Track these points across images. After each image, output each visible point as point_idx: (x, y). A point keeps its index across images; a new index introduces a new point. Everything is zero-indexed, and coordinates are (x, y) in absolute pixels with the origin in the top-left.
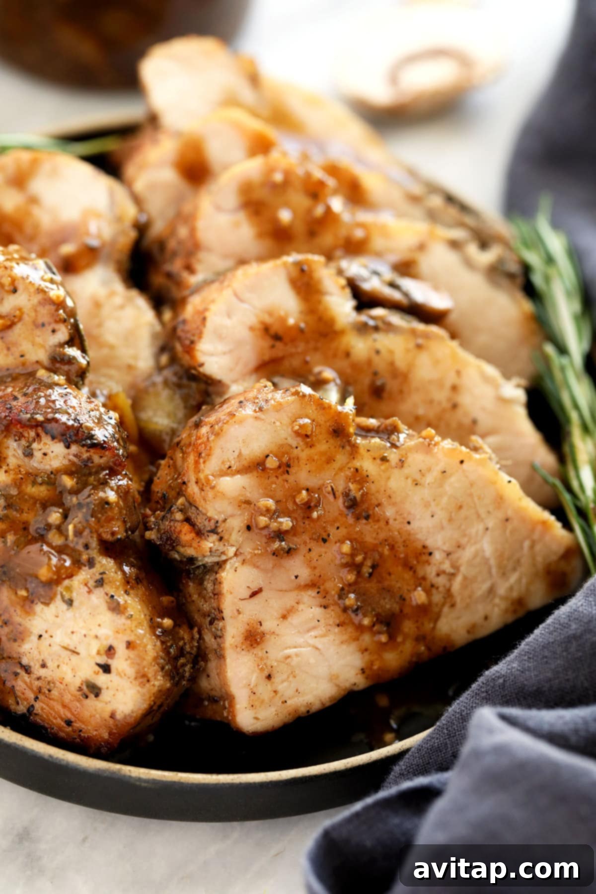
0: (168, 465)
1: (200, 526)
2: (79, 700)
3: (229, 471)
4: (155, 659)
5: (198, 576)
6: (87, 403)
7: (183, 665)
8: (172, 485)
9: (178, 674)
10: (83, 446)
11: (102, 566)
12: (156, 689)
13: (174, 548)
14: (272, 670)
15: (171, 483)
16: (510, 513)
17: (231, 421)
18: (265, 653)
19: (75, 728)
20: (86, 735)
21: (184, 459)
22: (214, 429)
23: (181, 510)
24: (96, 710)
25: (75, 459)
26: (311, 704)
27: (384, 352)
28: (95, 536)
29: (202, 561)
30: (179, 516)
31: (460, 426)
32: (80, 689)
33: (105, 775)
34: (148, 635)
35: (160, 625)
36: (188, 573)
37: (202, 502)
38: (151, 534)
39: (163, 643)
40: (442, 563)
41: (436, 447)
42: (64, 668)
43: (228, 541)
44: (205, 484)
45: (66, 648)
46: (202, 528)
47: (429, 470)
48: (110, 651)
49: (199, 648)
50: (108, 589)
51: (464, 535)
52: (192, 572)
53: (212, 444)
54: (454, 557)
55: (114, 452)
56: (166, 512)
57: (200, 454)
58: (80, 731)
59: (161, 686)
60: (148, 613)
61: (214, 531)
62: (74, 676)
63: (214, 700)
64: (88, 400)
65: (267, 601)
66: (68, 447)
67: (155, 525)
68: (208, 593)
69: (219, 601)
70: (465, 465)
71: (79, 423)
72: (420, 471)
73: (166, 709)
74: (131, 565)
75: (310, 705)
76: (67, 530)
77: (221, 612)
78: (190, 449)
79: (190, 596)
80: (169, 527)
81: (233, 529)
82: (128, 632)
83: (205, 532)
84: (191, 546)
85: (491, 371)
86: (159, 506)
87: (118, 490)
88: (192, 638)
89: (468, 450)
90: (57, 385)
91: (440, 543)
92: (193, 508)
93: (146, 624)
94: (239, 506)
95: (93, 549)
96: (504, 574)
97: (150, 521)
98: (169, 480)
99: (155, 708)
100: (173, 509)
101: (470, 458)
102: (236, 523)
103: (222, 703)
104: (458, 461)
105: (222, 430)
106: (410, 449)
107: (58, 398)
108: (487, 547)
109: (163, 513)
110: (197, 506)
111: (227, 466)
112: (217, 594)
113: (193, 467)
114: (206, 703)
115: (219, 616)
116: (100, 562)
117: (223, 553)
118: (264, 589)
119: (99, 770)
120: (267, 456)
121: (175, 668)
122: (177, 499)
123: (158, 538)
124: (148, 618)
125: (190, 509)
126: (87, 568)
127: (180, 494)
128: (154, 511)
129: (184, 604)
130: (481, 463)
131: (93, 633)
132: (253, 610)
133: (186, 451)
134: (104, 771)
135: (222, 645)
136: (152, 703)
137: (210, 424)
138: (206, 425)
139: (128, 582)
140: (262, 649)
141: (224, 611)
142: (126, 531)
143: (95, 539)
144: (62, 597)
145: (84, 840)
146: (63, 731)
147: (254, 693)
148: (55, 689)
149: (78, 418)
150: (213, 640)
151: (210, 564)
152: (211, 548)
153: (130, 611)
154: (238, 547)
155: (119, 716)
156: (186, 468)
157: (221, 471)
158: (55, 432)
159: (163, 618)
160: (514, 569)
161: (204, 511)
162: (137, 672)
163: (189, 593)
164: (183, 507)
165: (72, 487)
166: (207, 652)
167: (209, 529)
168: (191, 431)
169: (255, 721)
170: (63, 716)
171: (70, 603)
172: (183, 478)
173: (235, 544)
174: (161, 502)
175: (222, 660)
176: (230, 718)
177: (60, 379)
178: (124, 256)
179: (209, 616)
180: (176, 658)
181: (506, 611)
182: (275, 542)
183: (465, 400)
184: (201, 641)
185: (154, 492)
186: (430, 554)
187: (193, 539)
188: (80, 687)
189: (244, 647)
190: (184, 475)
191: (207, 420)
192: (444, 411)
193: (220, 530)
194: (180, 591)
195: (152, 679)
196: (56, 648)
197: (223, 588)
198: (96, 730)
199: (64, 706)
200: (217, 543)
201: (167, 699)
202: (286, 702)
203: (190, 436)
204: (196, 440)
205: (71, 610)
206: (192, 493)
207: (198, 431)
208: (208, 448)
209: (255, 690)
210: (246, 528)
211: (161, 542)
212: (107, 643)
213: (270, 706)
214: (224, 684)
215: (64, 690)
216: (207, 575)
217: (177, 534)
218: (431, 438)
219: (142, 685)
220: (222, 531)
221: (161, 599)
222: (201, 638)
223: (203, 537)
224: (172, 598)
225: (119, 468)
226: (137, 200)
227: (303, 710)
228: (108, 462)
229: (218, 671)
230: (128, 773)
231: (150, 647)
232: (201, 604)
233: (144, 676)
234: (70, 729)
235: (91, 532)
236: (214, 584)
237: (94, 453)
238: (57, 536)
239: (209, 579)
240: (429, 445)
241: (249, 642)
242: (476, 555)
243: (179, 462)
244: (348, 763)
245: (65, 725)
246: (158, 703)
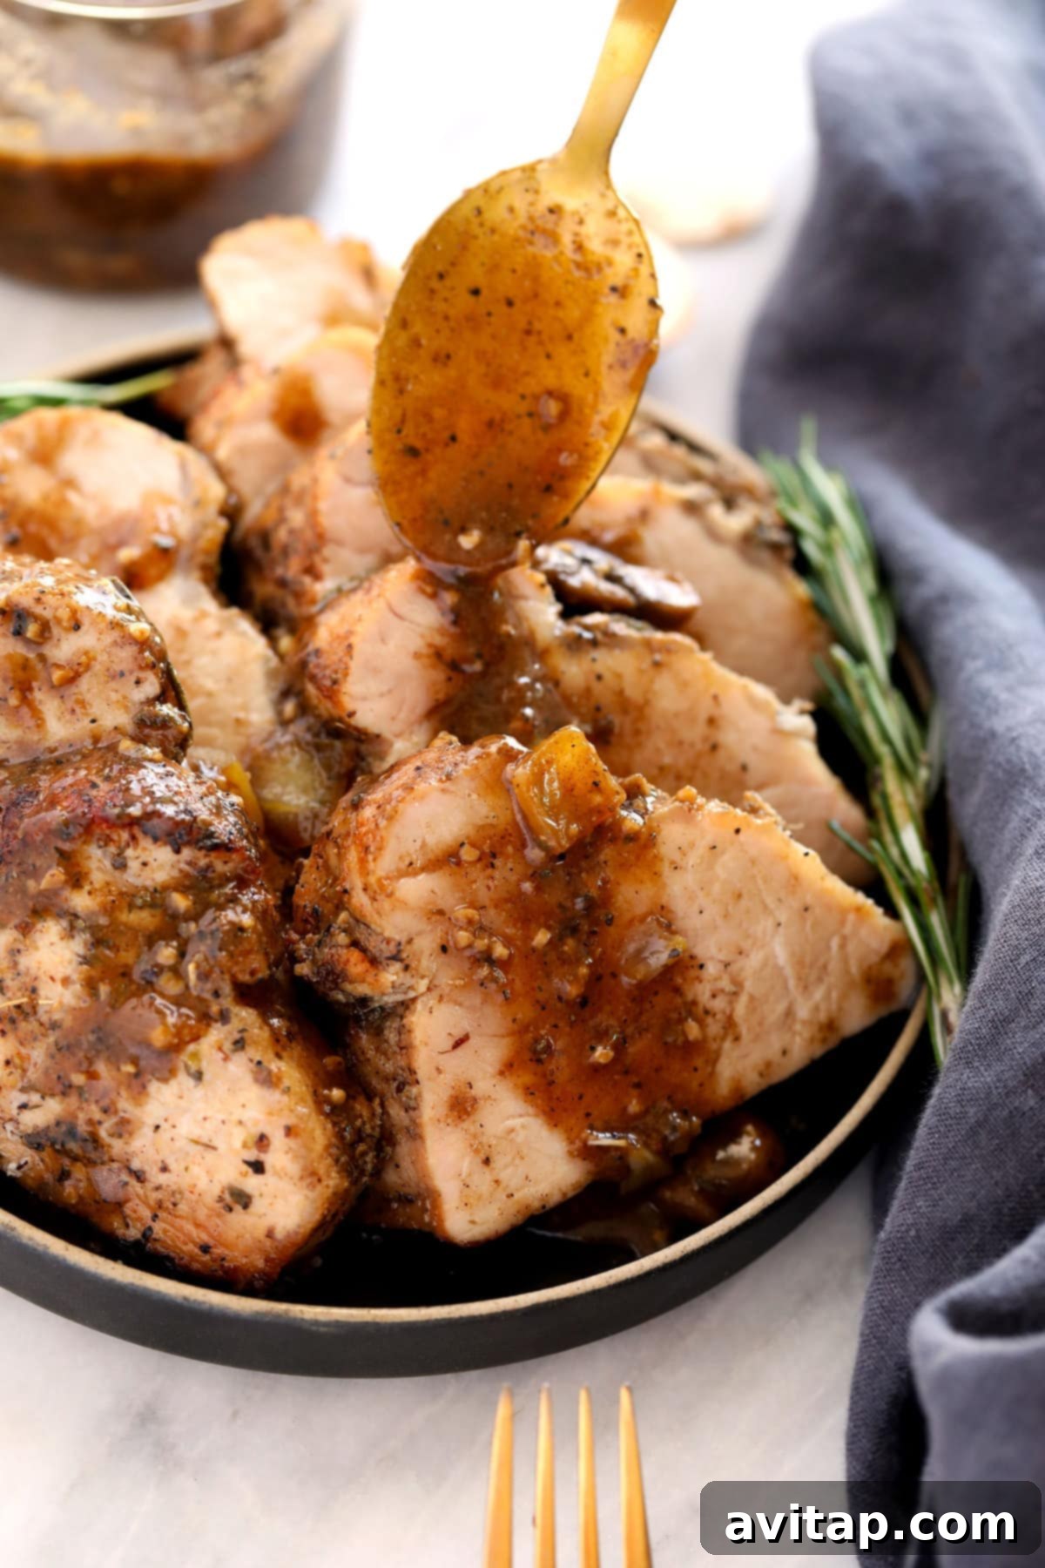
0: (315, 866)
1: (374, 951)
2: (219, 1215)
3: (410, 870)
4: (328, 1147)
5: (373, 1023)
6: (198, 785)
7: (364, 1154)
8: (326, 895)
9: (357, 1167)
10: (200, 849)
11: (242, 1019)
12: (330, 1191)
13: (337, 986)
14: (491, 1152)
15: (325, 892)
16: (809, 900)
17: (408, 798)
18: (479, 1126)
19: (214, 1256)
20: (232, 1265)
21: (340, 856)
22: (384, 810)
23: (345, 931)
24: (244, 1227)
25: (186, 868)
26: (547, 1195)
27: (607, 676)
28: (227, 977)
29: (378, 1001)
30: (342, 938)
31: (724, 775)
32: (221, 1199)
33: (267, 1319)
34: (314, 1115)
35: (328, 1100)
36: (357, 1019)
37: (376, 917)
38: (302, 969)
39: (335, 1124)
40: (716, 979)
41: (700, 812)
42: (195, 1170)
43: (417, 970)
44: (378, 891)
45: (196, 1142)
46: (377, 954)
47: (692, 845)
48: (262, 1141)
49: (382, 1127)
50: (254, 1053)
51: (748, 936)
52: (363, 1018)
53: (384, 833)
54: (734, 968)
55: (243, 854)
56: (322, 934)
57: (366, 849)
58: (223, 1259)
59: (336, 1186)
60: (309, 1083)
61: (396, 957)
62: (211, 1181)
63: (407, 1200)
64: (198, 780)
65: (476, 1052)
66: (177, 851)
67: (307, 954)
68: (390, 1046)
69: (409, 1057)
70: (742, 836)
71: (192, 816)
72: (680, 848)
73: (342, 1218)
74: (280, 1016)
75: (545, 1197)
76: (186, 972)
77: (412, 1072)
78: (349, 841)
79: (363, 1053)
80: (329, 957)
81: (422, 952)
82: (286, 1112)
83: (382, 959)
84: (363, 981)
85: (762, 692)
86: (309, 927)
87: (253, 909)
88: (373, 1115)
89: (745, 814)
90: (151, 760)
91: (713, 951)
92: (362, 926)
93: (309, 1098)
94: (429, 919)
95: (226, 997)
96: (806, 988)
97: (299, 949)
98: (321, 888)
99: (328, 1218)
100: (332, 930)
101: (749, 825)
102: (426, 944)
103: (420, 1203)
104: (732, 831)
105: (396, 812)
106: (663, 818)
107: (156, 780)
108: (781, 953)
109: (317, 937)
110: (367, 922)
111: (407, 862)
112: (405, 1048)
113: (357, 867)
114: (395, 1205)
115: (410, 1078)
116: (237, 1015)
117: (411, 988)
118: (471, 1035)
119: (258, 1313)
120: (462, 845)
121: (352, 1158)
122: (336, 915)
123: (313, 973)
124: (311, 1090)
125: (357, 928)
126: (219, 1025)
127: (340, 906)
128: (303, 934)
129: (354, 1065)
130: (764, 829)
131: (235, 1117)
132: (460, 1066)
133: (343, 845)
134: (266, 1314)
135: (418, 1121)
136: (326, 1212)
137: (375, 803)
138: (369, 804)
139: (278, 1041)
140: (474, 1122)
141: (418, 1071)
142: (270, 967)
143: (228, 982)
144: (187, 1068)
145: (235, 1414)
146: (197, 1261)
147: (468, 1186)
148: (184, 1202)
149: (189, 808)
150: (402, 1113)
151: (390, 1005)
152: (393, 983)
153: (286, 1082)
154: (431, 977)
155: (280, 1234)
156: (346, 870)
157: (398, 870)
158: (159, 832)
159: (330, 1088)
160: (820, 980)
161: (379, 930)
162: (304, 1169)
163: (360, 1048)
164: (346, 926)
165: (187, 911)
166: (394, 1132)
167: (388, 954)
168: (346, 814)
169: (471, 1226)
170: (198, 1240)
171: (198, 1076)
172: (344, 884)
173: (427, 973)
174: (311, 920)
175: (419, 1142)
176: (435, 1224)
177: (152, 752)
178: (213, 559)
179: (395, 1079)
180: (353, 1145)
181: (812, 1040)
182: (483, 967)
183: (728, 738)
184: (385, 1117)
185: (298, 907)
186: (701, 966)
187: (367, 971)
188: (220, 1197)
189: (449, 1121)
190: (344, 880)
191: (369, 798)
192: (699, 755)
193: (404, 955)
194: (346, 1046)
195: (324, 1178)
196: (181, 1143)
197: (415, 1038)
198: (246, 1257)
199: (198, 1225)
200: (401, 975)
201: (343, 1204)
202: (512, 1195)
203: (345, 821)
204: (357, 828)
205: (200, 1087)
206: (358, 905)
207: (357, 815)
208: (378, 838)
209: (468, 1182)
210: (440, 951)
211: (318, 979)
212: (256, 1131)
213: (490, 1203)
214: (424, 1174)
215: (197, 1202)
216: (387, 1021)
217: (342, 965)
218: (692, 801)
219: (312, 1186)
220: (408, 957)
221: (324, 1061)
222: (385, 1112)
223: (381, 967)
224: (338, 1059)
225: (252, 877)
226: (222, 473)
227: (536, 1204)
228: (236, 868)
229: (413, 1158)
230: (299, 1315)
231: (318, 1133)
232: (382, 1062)
233: (313, 1173)
234: (206, 1258)
235: (222, 972)
236: (400, 1033)
237: (217, 858)
238: (172, 983)
239: (390, 1027)
240: (690, 810)
241: (456, 1113)
242: (765, 964)
243: (333, 861)
244: (611, 1277)
245: (200, 1253)
246: (333, 1211)
